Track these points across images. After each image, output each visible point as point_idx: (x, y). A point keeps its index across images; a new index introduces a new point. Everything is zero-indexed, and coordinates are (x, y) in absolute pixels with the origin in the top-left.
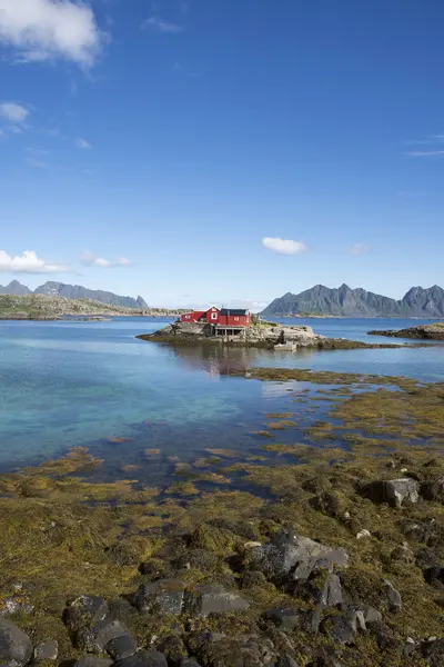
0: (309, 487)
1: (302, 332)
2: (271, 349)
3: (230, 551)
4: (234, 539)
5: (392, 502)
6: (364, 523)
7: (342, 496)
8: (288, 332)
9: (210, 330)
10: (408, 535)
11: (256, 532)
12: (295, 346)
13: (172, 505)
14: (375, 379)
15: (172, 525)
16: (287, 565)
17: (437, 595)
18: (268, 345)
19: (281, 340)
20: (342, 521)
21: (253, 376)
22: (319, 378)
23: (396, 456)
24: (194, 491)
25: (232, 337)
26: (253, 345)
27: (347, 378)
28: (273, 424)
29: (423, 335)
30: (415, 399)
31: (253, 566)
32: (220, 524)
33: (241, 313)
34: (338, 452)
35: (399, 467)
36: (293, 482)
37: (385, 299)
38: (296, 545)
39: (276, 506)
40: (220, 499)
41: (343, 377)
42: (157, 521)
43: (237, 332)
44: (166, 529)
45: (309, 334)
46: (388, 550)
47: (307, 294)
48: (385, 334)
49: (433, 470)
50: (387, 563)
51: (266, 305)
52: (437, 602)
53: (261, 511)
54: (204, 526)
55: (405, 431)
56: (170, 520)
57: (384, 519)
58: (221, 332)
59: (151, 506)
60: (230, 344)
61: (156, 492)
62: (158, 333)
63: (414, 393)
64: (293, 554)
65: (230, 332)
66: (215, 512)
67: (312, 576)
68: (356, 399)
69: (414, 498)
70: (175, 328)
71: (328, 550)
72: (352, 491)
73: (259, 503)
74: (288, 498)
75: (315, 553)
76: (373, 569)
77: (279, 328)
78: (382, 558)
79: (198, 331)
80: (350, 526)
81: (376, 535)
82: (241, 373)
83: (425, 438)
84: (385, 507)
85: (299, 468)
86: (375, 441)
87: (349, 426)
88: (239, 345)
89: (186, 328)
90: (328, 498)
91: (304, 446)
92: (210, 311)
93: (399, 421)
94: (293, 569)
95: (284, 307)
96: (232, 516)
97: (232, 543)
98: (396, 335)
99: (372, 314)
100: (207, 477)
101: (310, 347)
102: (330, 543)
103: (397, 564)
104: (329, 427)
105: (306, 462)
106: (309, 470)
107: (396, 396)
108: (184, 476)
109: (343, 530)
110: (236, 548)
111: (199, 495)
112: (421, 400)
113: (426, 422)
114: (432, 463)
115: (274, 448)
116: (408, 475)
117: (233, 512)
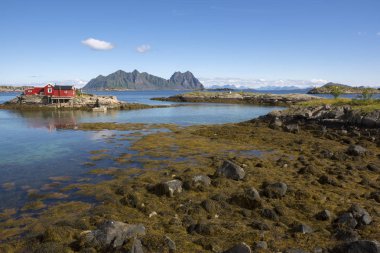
0: (119, 192)
1: (110, 100)
2: (90, 111)
3: (71, 240)
4: (73, 232)
5: (168, 194)
6: (153, 208)
7: (139, 195)
8: (101, 99)
9: (47, 100)
10: (177, 211)
11: (88, 224)
12: (105, 109)
13: (26, 218)
14: (155, 126)
15: (28, 232)
16: (109, 240)
17: (193, 239)
18: (89, 108)
19: (97, 105)
20: (140, 209)
21: (79, 128)
22: (122, 127)
23: (169, 169)
24: (42, 205)
25: (63, 104)
26: (78, 109)
27: (140, 126)
28: (94, 157)
29: (181, 100)
30: (178, 136)
31: (87, 246)
32: (63, 224)
33: (69, 88)
34: (135, 170)
35: (171, 174)
36: (109, 190)
37: (160, 79)
38: (114, 227)
39: (99, 207)
40: (62, 208)
41: (136, 126)
42: (16, 230)
43: (66, 101)
44: (23, 235)
45: (115, 100)
46: (167, 220)
47: (113, 76)
48: (160, 99)
49: (189, 174)
50: (167, 227)
51: (86, 83)
52: (194, 242)
53: (90, 211)
54: (51, 228)
55: (173, 154)
56: (26, 228)
57: (164, 204)
58: (55, 101)
59: (10, 222)
60: (62, 109)
61: (13, 211)
62: (7, 103)
63: (177, 133)
64: (112, 232)
65: (62, 101)
66: (58, 217)
67: (124, 243)
68: (145, 138)
69: (179, 191)
70: (21, 99)
71: (132, 227)
72: (145, 191)
73: (88, 207)
74: (107, 200)
75: (125, 230)
76: (159, 232)
77: (95, 97)
78: (164, 225)
79: (38, 101)
80: (145, 211)
81: (160, 213)
82: (71, 127)
83: (184, 157)
84: (164, 198)
85: (112, 182)
86: (156, 161)
87: (141, 154)
88: (68, 109)
89: (29, 99)
90: (131, 197)
91: (115, 169)
92: (47, 87)
93: (170, 149)
94: (113, 242)
95: (97, 84)
96: (71, 218)
97: (72, 234)
98: (167, 100)
99: (153, 88)
100: (51, 196)
101: (115, 109)
102: (134, 222)
103: (173, 227)
104: (129, 156)
105: (117, 178)
106: (119, 183)
107: (168, 135)
108: (34, 197)
109: (141, 214)
110: (75, 237)
111: (46, 208)
112: (182, 136)
113: (184, 148)
114: (188, 170)
115: (95, 171)
116: (176, 178)
117: (70, 215)
